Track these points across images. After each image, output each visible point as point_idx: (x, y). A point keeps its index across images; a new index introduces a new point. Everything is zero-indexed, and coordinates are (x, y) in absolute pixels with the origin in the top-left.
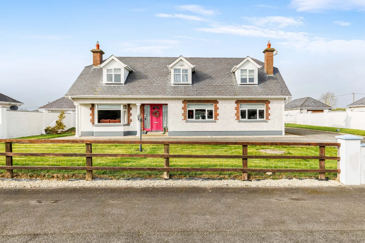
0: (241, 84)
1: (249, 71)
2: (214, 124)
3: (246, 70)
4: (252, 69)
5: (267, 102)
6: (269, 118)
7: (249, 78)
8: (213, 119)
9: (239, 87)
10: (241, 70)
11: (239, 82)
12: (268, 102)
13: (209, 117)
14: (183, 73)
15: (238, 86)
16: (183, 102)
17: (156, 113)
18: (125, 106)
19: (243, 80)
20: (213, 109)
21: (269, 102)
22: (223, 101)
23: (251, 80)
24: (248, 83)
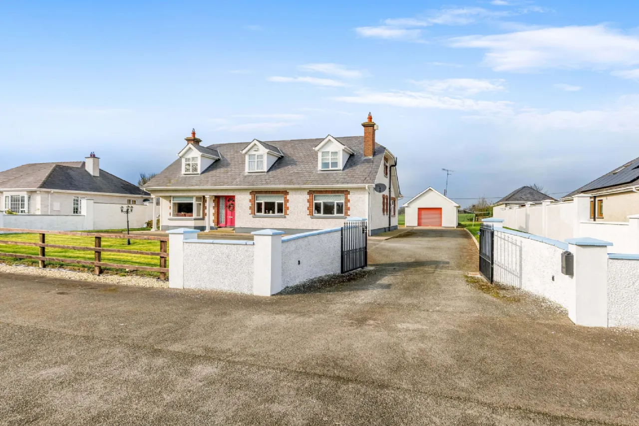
0: (322, 171)
1: (332, 153)
2: (283, 219)
3: (329, 152)
4: (334, 151)
5: (345, 193)
6: (349, 214)
7: (332, 163)
8: (283, 214)
9: (320, 174)
10: (323, 152)
11: (320, 167)
12: (347, 193)
13: (278, 212)
14: (257, 159)
15: (319, 172)
16: (251, 193)
17: (230, 207)
18: (198, 198)
19: (325, 165)
20: (283, 201)
21: (349, 193)
22: (294, 192)
23: (335, 164)
24: (330, 169)
